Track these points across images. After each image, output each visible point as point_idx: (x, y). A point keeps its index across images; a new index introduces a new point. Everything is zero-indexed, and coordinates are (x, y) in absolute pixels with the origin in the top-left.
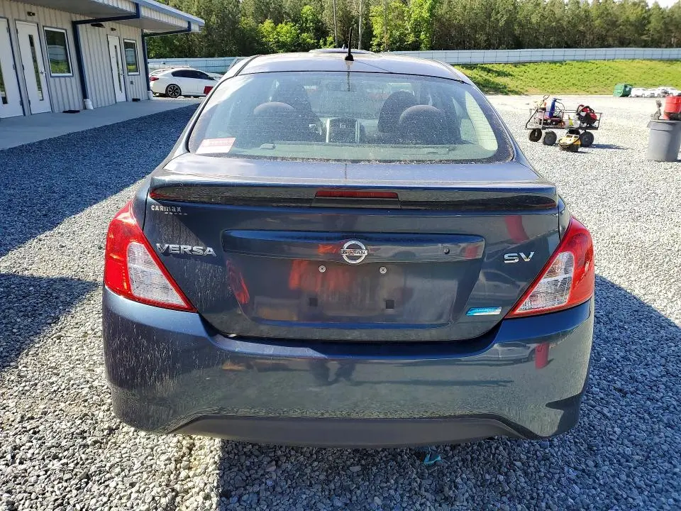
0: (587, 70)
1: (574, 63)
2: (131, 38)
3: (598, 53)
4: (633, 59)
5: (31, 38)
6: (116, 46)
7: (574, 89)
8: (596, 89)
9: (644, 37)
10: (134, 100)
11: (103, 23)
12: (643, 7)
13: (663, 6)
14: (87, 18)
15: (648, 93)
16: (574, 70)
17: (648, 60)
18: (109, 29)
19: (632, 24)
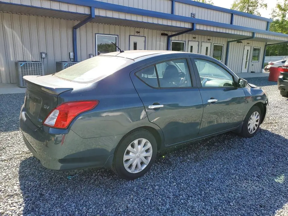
2: (258, 46)
5: (207, 48)
6: (248, 50)
10: (252, 72)
11: (242, 41)
14: (233, 40)
18: (246, 43)
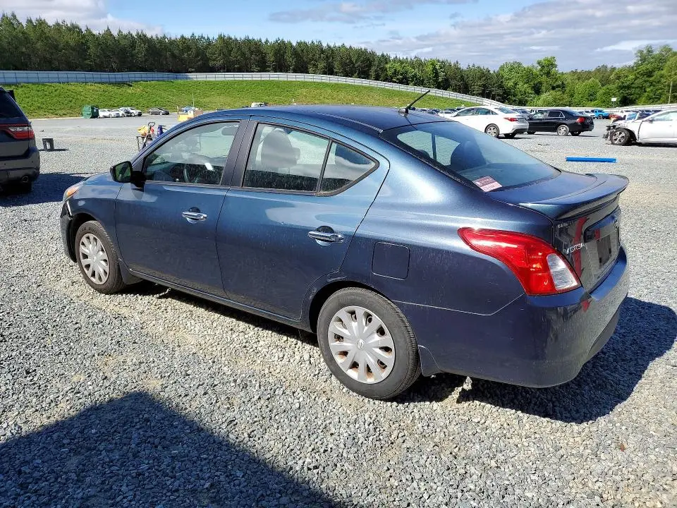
0: (47, 93)
1: (30, 85)
3: (51, 76)
4: (86, 83)
7: (41, 112)
8: (64, 112)
9: (87, 62)
12: (78, 32)
13: (95, 32)
15: (113, 113)
16: (33, 92)
17: (99, 83)
19: (73, 49)
